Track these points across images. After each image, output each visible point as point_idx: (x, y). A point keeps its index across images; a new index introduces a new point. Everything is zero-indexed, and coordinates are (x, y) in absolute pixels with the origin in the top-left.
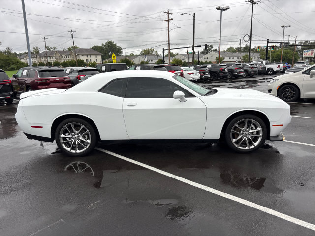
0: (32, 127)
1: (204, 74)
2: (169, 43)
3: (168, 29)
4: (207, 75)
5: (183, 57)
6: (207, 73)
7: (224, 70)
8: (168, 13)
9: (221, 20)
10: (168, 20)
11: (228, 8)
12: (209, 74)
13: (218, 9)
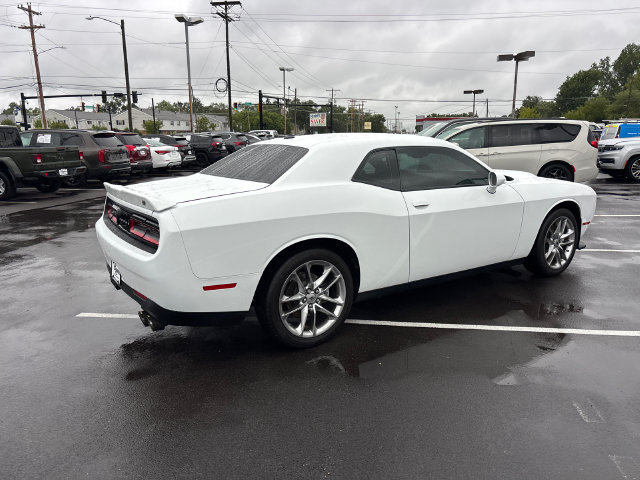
0: (206, 288)
1: (186, 153)
2: (39, 83)
3: (34, 50)
4: (191, 157)
5: (61, 118)
6: (190, 152)
7: (220, 146)
8: (29, 10)
9: (187, 43)
10: (32, 28)
11: (200, 22)
12: (192, 154)
13: (180, 19)
